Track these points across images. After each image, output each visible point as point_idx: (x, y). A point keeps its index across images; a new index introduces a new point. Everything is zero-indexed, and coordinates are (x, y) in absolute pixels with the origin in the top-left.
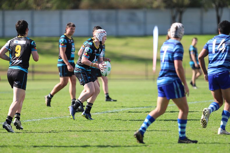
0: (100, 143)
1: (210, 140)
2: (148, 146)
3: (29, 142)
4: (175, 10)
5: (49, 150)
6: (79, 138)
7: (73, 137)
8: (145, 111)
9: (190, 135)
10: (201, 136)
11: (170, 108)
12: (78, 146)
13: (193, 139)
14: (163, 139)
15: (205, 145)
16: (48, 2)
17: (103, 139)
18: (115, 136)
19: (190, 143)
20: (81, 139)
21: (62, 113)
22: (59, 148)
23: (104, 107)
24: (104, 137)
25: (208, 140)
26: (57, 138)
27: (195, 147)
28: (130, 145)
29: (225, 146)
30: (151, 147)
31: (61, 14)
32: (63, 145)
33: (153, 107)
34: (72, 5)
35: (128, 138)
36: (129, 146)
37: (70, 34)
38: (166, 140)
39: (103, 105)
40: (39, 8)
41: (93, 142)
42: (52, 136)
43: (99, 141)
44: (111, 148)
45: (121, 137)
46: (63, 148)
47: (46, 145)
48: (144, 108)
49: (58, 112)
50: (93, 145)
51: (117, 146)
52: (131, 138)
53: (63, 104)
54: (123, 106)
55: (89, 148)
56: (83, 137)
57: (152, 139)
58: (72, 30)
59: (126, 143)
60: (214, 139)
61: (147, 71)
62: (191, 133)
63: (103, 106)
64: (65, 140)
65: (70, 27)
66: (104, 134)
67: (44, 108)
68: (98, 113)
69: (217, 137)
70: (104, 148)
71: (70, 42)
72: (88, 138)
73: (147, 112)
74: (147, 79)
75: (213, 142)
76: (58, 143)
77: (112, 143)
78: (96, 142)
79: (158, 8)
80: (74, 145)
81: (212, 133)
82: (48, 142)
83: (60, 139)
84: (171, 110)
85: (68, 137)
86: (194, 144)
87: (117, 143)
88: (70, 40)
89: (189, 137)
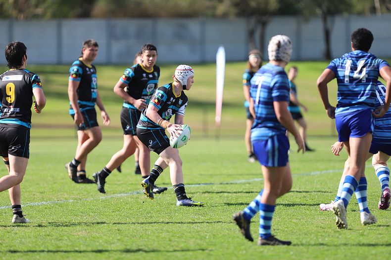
0: (126, 245)
1: (311, 239)
2: (207, 249)
3: (5, 243)
4: (253, 20)
5: (38, 257)
6: (89, 238)
7: (79, 235)
8: (201, 191)
9: (277, 231)
10: (297, 234)
11: (246, 186)
12: (88, 252)
13: (283, 239)
14: (232, 238)
15: (304, 249)
16: (37, 6)
17: (131, 238)
18: (151, 233)
19: (278, 244)
20: (93, 239)
21: (61, 195)
22: (56, 254)
23: (132, 184)
24: (132, 235)
25: (308, 240)
26: (51, 236)
27: (287, 252)
28: (177, 249)
29: (337, 249)
30: (211, 253)
31: (59, 27)
32: (61, 249)
33: (216, 184)
34: (79, 10)
35: (173, 236)
36: (175, 251)
37: (89, 59)
38: (237, 239)
39: (131, 181)
40: (22, 16)
41: (113, 243)
42: (44, 233)
43: (123, 241)
44: (144, 254)
45: (161, 234)
46: (63, 253)
47: (34, 249)
48: (201, 185)
49: (54, 193)
50: (113, 249)
51: (153, 251)
52: (178, 237)
53: (63, 179)
54: (166, 183)
55: (107, 253)
56: (97, 235)
57: (213, 238)
58: (92, 52)
59: (169, 244)
60: (319, 237)
61: (205, 123)
62: (280, 228)
63: (130, 183)
64: (66, 239)
65: (89, 46)
66: (131, 229)
67: (29, 186)
68: (123, 195)
69: (324, 234)
70: (133, 254)
71: (89, 73)
72: (105, 237)
73: (205, 193)
74: (206, 137)
75: (317, 243)
76: (53, 246)
77: (145, 246)
78: (118, 244)
79: (225, 16)
80: (82, 249)
81: (316, 228)
82: (36, 245)
83: (57, 239)
84: (246, 189)
85: (71, 235)
86: (285, 246)
87: (155, 245)
88: (90, 69)
89: (277, 235)
